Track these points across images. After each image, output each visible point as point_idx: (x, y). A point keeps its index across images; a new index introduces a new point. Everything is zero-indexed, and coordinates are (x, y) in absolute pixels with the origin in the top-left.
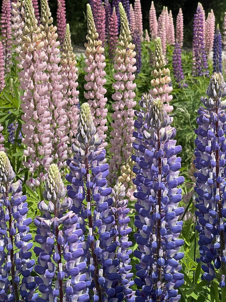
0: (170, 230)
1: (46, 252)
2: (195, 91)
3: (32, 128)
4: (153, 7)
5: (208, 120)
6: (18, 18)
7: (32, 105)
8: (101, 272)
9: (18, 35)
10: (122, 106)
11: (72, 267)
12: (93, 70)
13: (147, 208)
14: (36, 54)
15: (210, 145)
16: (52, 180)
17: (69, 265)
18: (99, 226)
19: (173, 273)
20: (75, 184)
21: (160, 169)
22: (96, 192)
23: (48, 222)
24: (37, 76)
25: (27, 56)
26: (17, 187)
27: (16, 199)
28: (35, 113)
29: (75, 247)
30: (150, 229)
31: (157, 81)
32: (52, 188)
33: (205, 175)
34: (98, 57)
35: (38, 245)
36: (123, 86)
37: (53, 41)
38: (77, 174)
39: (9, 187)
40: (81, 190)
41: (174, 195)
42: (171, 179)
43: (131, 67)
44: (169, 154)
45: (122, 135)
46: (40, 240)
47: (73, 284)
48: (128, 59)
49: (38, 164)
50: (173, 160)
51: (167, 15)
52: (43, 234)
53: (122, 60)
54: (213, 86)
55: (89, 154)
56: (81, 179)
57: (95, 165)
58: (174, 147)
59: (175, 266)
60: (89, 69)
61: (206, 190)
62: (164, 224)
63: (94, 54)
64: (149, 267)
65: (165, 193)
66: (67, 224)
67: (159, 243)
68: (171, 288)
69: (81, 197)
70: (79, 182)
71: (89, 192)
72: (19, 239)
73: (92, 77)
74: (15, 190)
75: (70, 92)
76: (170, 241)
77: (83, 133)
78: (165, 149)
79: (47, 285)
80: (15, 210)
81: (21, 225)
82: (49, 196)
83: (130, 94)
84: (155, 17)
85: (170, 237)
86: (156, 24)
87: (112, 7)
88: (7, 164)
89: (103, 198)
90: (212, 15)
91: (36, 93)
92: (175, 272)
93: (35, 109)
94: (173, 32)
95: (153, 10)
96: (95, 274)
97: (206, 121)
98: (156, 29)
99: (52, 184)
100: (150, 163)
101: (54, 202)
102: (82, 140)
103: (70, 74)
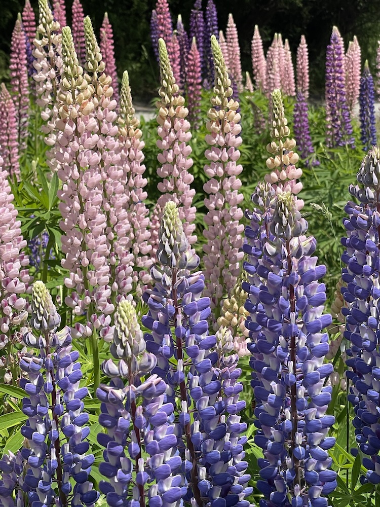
0: (313, 401)
1: (117, 440)
2: (332, 173)
3: (77, 241)
4: (257, 35)
5: (365, 222)
6: (44, 63)
7: (77, 205)
8: (203, 472)
9: (45, 91)
10: (221, 202)
11: (159, 464)
12: (172, 145)
13: (273, 367)
14: (81, 123)
15: (370, 263)
16: (123, 325)
17: (153, 461)
18: (198, 397)
19: (319, 470)
20: (157, 331)
21: (292, 303)
22: (192, 343)
23: (119, 393)
24: (84, 158)
25: (67, 126)
26: (64, 338)
27: (62, 357)
28: (82, 217)
29: (162, 432)
30: (280, 400)
31: (277, 160)
32: (124, 339)
33: (364, 311)
34: (178, 123)
35: (103, 430)
36: (221, 170)
37: (107, 100)
38: (160, 315)
39: (51, 338)
40: (167, 341)
41: (317, 344)
42: (312, 318)
43: (232, 138)
44: (307, 279)
45: (222, 249)
46: (107, 422)
47: (161, 492)
48: (228, 125)
49: (88, 300)
50: (313, 288)
51: (280, 48)
52: (111, 413)
53: (219, 128)
54: (372, 168)
55: (178, 282)
56: (167, 323)
57: (188, 300)
58: (313, 267)
59: (322, 459)
60: (164, 143)
61: (366, 336)
62: (302, 390)
63: (172, 119)
64: (279, 462)
65: (302, 342)
66: (148, 396)
67: (295, 421)
68: (317, 494)
69: (168, 351)
70: (163, 329)
71: (179, 345)
72: (68, 422)
73: (170, 156)
74: (61, 343)
75: (132, 181)
76: (312, 418)
77: (168, 249)
78: (301, 272)
79: (120, 494)
80: (62, 375)
81: (72, 398)
82: (120, 351)
83: (232, 181)
84: (261, 51)
85: (313, 411)
86: (264, 63)
87: (190, 37)
88: (47, 301)
89: (203, 352)
90: (355, 45)
91: (82, 185)
92: (323, 468)
93: (82, 211)
94: (292, 76)
95: (257, 40)
96: (192, 476)
97: (362, 225)
98: (263, 71)
99: (124, 331)
100: (277, 294)
101: (128, 362)
102: (166, 260)
103: (132, 152)
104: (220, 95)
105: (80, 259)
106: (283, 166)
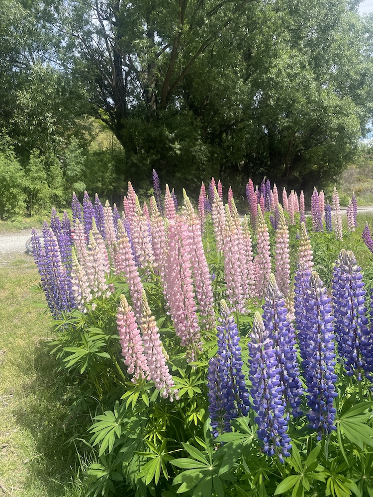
0: (328, 349)
1: (255, 362)
2: (315, 242)
3: (231, 279)
4: (284, 191)
5: (345, 279)
6: (216, 212)
7: (231, 266)
8: (285, 372)
9: (216, 221)
10: (282, 263)
11: (271, 372)
12: (262, 242)
13: (312, 335)
14: (232, 237)
15: (347, 294)
16: (257, 321)
17: (269, 371)
18: (283, 345)
19: (330, 374)
20: (268, 320)
21: (318, 312)
22: (281, 325)
23: (256, 346)
24: (233, 249)
25: (227, 238)
26: (232, 320)
27: (231, 326)
28: (232, 270)
29: (272, 360)
30: (315, 348)
31: (303, 248)
32: (257, 326)
33: (345, 312)
34: (265, 234)
35: (251, 358)
36: (281, 251)
37: (239, 227)
38: (269, 314)
39: (227, 320)
40: (271, 324)
41: (328, 327)
42: (326, 318)
43: (286, 240)
44: (324, 303)
45: (282, 279)
46: (252, 356)
47: (272, 382)
48: (284, 235)
50: (326, 306)
51: (294, 195)
52: (253, 352)
53: (281, 236)
55: (275, 303)
56: (271, 317)
57: (279, 310)
58: (326, 299)
59: (332, 371)
60: (260, 241)
61: (345, 320)
62: (323, 345)
63: (263, 232)
64: (315, 370)
65: (323, 327)
66: (267, 347)
67: (320, 356)
68: (330, 383)
69: (272, 328)
70: (270, 320)
71: (275, 325)
72: (234, 350)
73: (262, 246)
74: (231, 322)
75: (247, 253)
76: (327, 355)
77: (271, 291)
78: (321, 300)
79: (257, 382)
80: (231, 333)
81: (235, 341)
82: (256, 330)
83: (286, 255)
84: (286, 196)
85: (328, 353)
86: (287, 200)
87: (261, 193)
89: (285, 328)
91: (232, 259)
92: (332, 374)
93: (232, 268)
94: (298, 205)
96: (281, 373)
97: (344, 280)
98: (287, 204)
99: (257, 323)
100: (312, 309)
101: (259, 334)
102: (271, 295)
103: (247, 243)
104: (281, 224)
105: (232, 285)
106: (305, 250)
